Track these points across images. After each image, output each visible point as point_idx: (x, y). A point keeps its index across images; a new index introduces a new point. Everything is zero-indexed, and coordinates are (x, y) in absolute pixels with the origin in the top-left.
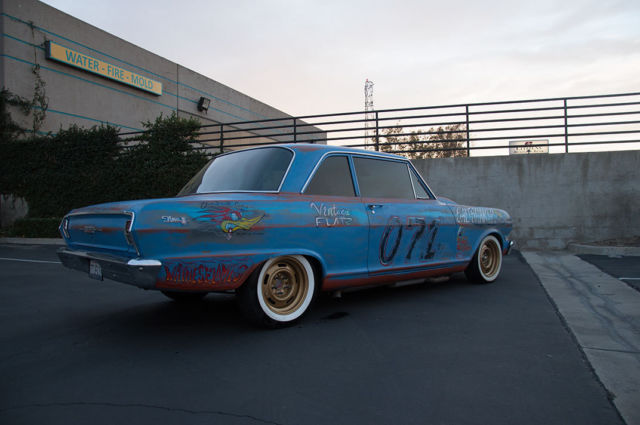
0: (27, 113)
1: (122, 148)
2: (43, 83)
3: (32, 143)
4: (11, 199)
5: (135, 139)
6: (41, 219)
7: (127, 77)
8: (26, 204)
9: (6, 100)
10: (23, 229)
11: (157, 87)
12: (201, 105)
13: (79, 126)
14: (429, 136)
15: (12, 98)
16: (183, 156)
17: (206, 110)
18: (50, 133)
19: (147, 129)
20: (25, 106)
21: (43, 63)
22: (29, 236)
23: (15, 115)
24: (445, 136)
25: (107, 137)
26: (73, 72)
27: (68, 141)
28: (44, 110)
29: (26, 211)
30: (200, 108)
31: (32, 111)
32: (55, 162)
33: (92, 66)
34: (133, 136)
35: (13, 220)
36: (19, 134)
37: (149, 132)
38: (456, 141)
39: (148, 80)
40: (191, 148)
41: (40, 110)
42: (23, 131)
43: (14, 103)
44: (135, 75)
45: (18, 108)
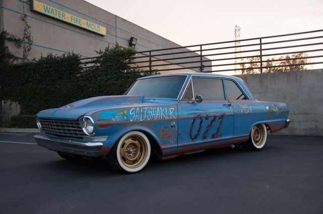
0: (19, 47)
1: (82, 68)
2: (29, 27)
3: (23, 66)
4: (8, 103)
5: (91, 62)
6: (29, 116)
7: (83, 23)
8: (19, 106)
9: (5, 38)
10: (17, 122)
11: (102, 30)
12: (131, 42)
13: (54, 54)
14: (280, 62)
15: (9, 36)
16: (124, 73)
17: (135, 45)
18: (34, 59)
19: (100, 55)
20: (17, 42)
21: (29, 14)
22: (21, 127)
23: (11, 48)
24: (291, 62)
25: (73, 61)
26: (48, 20)
27: (46, 64)
28: (30, 45)
29: (19, 111)
30: (131, 44)
31: (22, 45)
32: (38, 78)
33: (61, 16)
34: (90, 60)
35: (10, 117)
36: (14, 60)
37: (101, 57)
38: (299, 65)
39: (97, 25)
40: (130, 68)
41: (27, 45)
42: (16, 58)
43: (10, 40)
44: (89, 22)
45: (13, 43)
